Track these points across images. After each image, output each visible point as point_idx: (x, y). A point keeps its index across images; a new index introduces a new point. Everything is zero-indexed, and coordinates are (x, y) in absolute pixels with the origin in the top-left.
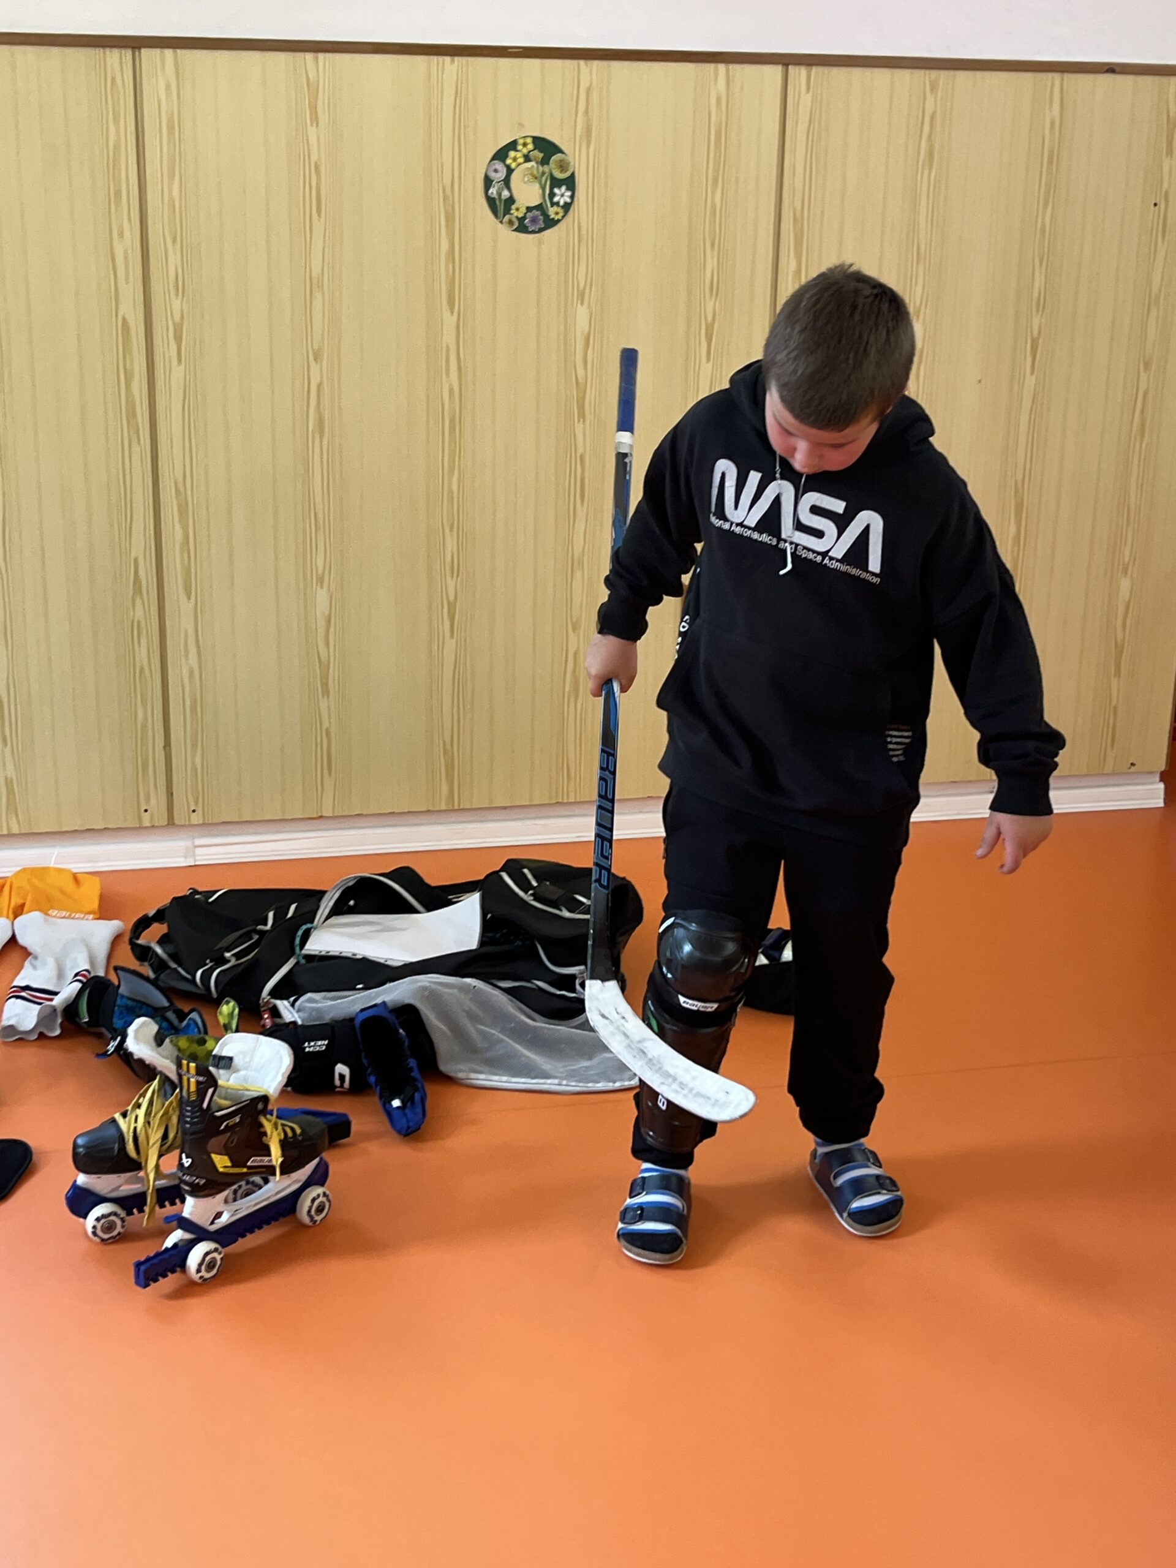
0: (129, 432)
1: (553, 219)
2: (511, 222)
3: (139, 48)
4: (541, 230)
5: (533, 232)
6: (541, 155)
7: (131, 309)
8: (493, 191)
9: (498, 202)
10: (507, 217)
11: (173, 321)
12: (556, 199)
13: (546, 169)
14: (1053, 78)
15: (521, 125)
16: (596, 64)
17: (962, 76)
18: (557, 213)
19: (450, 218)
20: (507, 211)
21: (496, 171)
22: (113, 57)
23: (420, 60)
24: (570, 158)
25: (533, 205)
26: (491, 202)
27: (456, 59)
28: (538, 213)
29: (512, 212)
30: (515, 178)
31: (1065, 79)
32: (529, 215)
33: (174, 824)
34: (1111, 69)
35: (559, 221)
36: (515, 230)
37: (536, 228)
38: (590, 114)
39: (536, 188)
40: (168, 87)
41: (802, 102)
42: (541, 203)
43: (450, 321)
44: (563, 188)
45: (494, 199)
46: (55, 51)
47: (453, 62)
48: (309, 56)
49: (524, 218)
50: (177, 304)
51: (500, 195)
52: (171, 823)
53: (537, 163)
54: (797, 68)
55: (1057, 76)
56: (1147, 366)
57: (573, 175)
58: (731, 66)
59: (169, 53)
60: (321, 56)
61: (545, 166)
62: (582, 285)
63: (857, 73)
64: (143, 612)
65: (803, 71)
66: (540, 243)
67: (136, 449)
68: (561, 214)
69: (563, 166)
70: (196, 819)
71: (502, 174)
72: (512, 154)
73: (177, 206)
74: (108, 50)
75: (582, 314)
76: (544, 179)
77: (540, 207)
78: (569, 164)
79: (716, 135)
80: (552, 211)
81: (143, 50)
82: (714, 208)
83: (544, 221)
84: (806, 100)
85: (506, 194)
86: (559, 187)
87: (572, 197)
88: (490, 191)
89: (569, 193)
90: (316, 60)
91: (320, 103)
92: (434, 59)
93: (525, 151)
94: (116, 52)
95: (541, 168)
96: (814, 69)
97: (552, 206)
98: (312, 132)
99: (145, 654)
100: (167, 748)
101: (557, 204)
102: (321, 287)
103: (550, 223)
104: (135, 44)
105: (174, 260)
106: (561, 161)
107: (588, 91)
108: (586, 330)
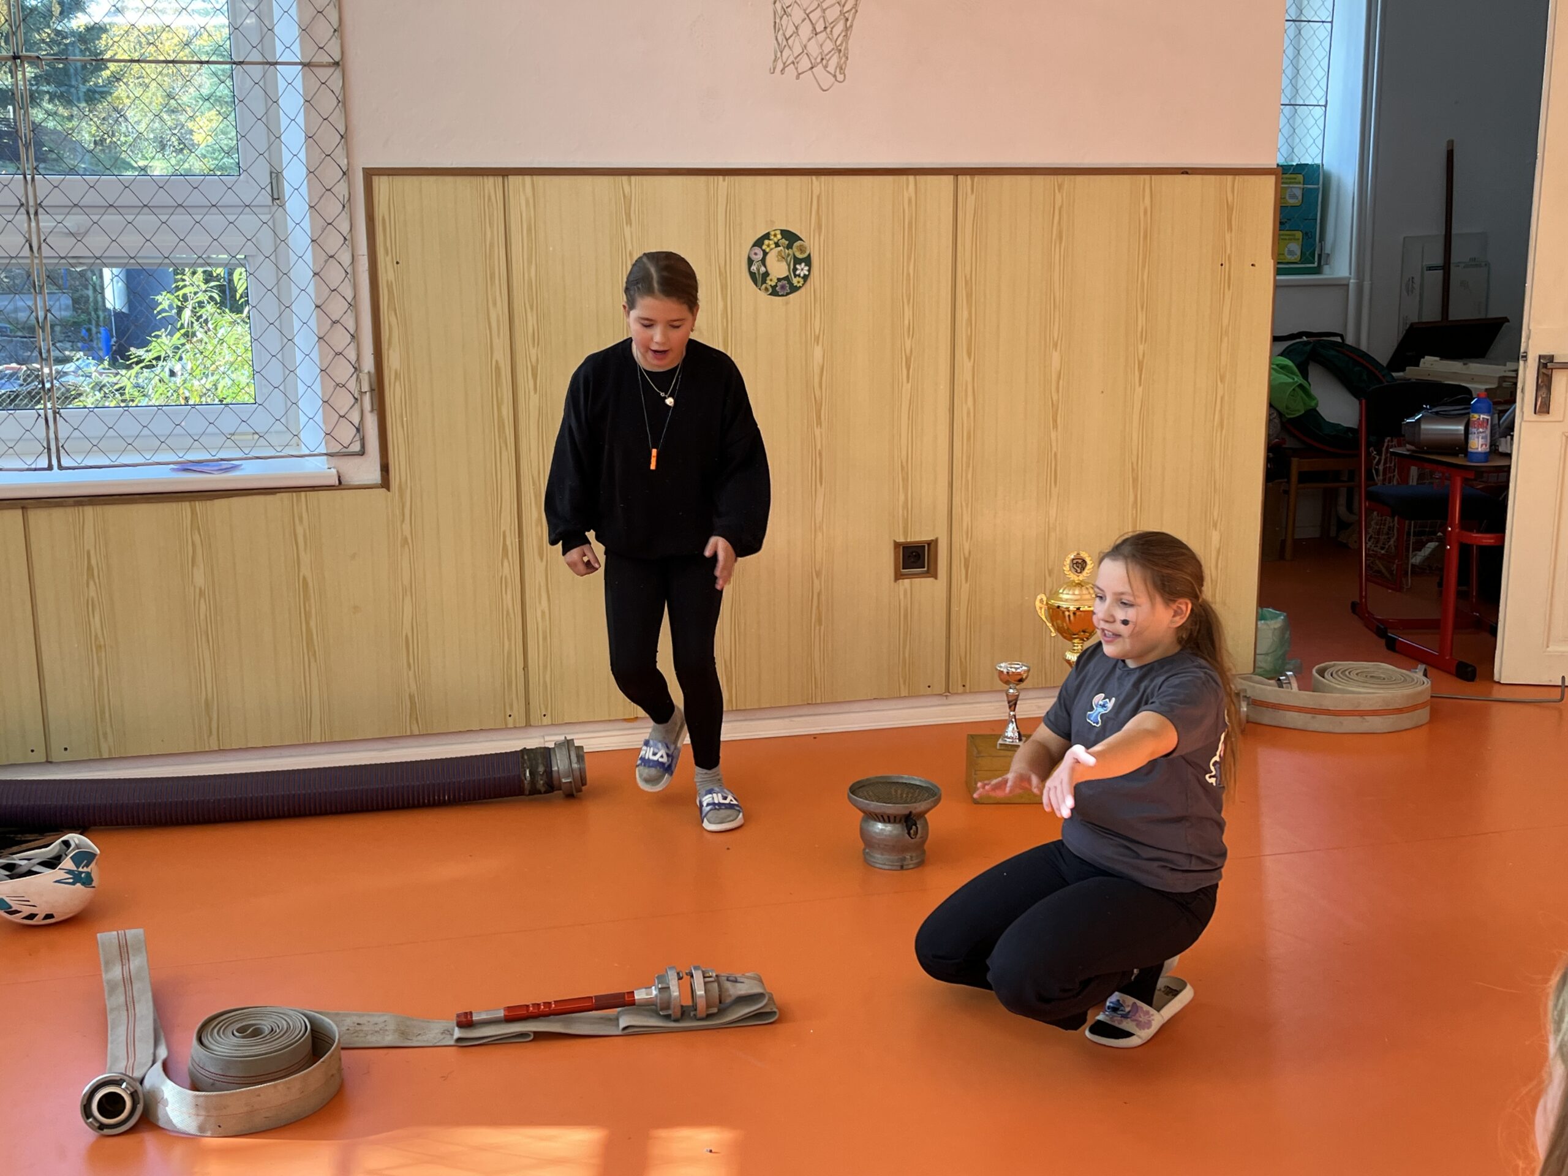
0: (500, 442)
1: (796, 286)
2: (766, 289)
3: (507, 176)
4: (788, 294)
5: (782, 296)
6: (787, 242)
7: (501, 355)
8: (754, 268)
9: (757, 275)
10: (764, 286)
11: (531, 363)
12: (798, 272)
13: (790, 251)
14: (1144, 180)
15: (772, 222)
16: (823, 178)
17: (1080, 179)
18: (799, 282)
19: (724, 287)
20: (764, 281)
21: (756, 254)
22: (490, 181)
23: (702, 179)
24: (806, 244)
25: (782, 277)
26: (753, 275)
27: (727, 177)
28: (786, 282)
29: (768, 282)
30: (768, 258)
31: (1153, 181)
32: (780, 284)
33: (530, 726)
34: (1185, 171)
35: (800, 287)
36: (770, 294)
37: (784, 293)
38: (820, 213)
39: (784, 265)
40: (527, 203)
41: (969, 202)
42: (787, 276)
44: (803, 264)
45: (755, 273)
46: (449, 179)
47: (724, 180)
48: (625, 178)
49: (776, 286)
50: (533, 351)
51: (758, 270)
52: (528, 725)
53: (784, 247)
54: (964, 177)
55: (1147, 177)
56: (1222, 379)
57: (809, 255)
58: (918, 177)
59: (528, 179)
60: (633, 178)
61: (790, 250)
62: (817, 333)
63: (1007, 179)
64: (509, 569)
65: (968, 177)
66: (787, 303)
67: (504, 454)
68: (802, 281)
69: (802, 249)
70: (547, 721)
71: (760, 256)
72: (766, 242)
73: (534, 285)
74: (485, 177)
75: (818, 351)
76: (789, 259)
77: (787, 278)
78: (806, 248)
79: (909, 223)
80: (795, 281)
81: (510, 177)
82: (908, 274)
83: (790, 288)
84: (971, 199)
85: (763, 269)
86: (800, 264)
87: (809, 271)
88: (752, 268)
89: (807, 268)
90: (630, 182)
91: (632, 209)
92: (711, 178)
93: (776, 240)
94: (491, 179)
95: (787, 251)
96: (977, 178)
97: (795, 277)
98: (627, 230)
99: (510, 600)
100: (526, 669)
101: (799, 276)
103: (794, 289)
104: (504, 172)
105: (532, 320)
106: (801, 246)
107: (819, 197)
108: (821, 363)
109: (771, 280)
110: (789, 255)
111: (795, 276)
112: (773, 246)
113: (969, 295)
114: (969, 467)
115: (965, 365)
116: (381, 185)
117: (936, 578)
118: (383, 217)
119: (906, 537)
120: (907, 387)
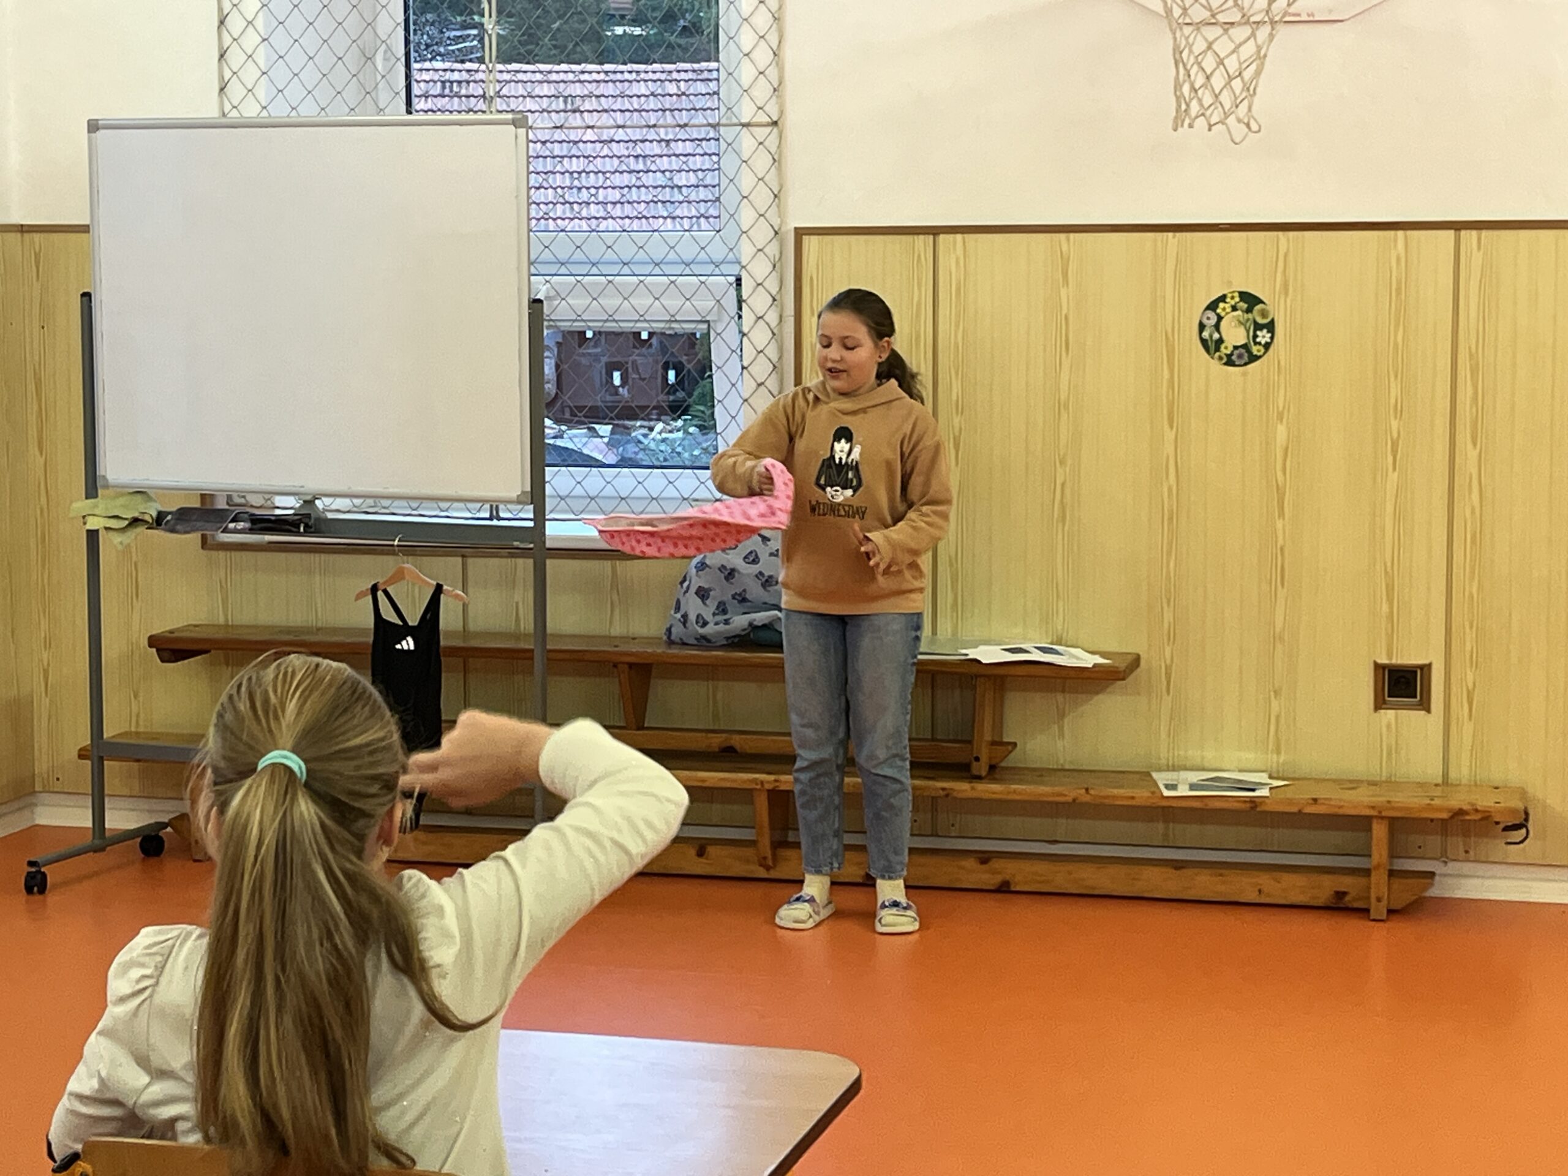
1: (1256, 356)
2: (1221, 358)
3: (939, 234)
4: (1246, 364)
5: (1239, 366)
6: (1245, 306)
8: (1206, 334)
9: (1210, 343)
10: (1217, 354)
11: (954, 434)
12: (1258, 340)
13: (1250, 316)
15: (1230, 283)
16: (1292, 234)
18: (1259, 351)
19: (1171, 355)
20: (1218, 349)
21: (1208, 318)
22: (920, 241)
23: (1149, 236)
24: (1268, 308)
25: (1239, 344)
26: (1204, 342)
27: (1178, 234)
28: (1243, 351)
29: (1222, 349)
30: (1223, 324)
32: (1236, 352)
33: (939, 833)
35: (1260, 357)
36: (1225, 364)
37: (1243, 362)
38: (1288, 273)
39: (1242, 331)
40: (957, 263)
41: (1473, 260)
42: (1245, 344)
43: (1170, 435)
44: (1265, 331)
45: (1206, 340)
47: (1174, 237)
48: (1063, 236)
49: (1232, 354)
50: (957, 421)
51: (1211, 336)
52: (935, 832)
53: (1242, 311)
54: (1468, 232)
57: (1272, 321)
58: (1409, 233)
59: (959, 237)
60: (1072, 236)
61: (1250, 314)
62: (1281, 409)
65: (1474, 233)
66: (1245, 375)
68: (1263, 350)
69: (1264, 314)
70: (955, 830)
71: (1214, 320)
72: (1221, 305)
73: (960, 348)
74: (916, 237)
75: (1281, 429)
76: (1248, 325)
77: (1245, 346)
78: (1268, 312)
79: (1396, 287)
80: (1255, 350)
81: (941, 235)
82: (1396, 344)
83: (1249, 357)
84: (1477, 258)
85: (1216, 336)
86: (1261, 330)
87: (1272, 338)
88: (1203, 334)
89: (1269, 335)
90: (1068, 239)
91: (1070, 267)
92: (1159, 235)
93: (1233, 303)
94: (921, 237)
95: (1246, 315)
96: (1484, 233)
97: (1255, 345)
98: (1063, 292)
101: (1260, 343)
102: (1066, 407)
103: (1254, 358)
104: (935, 231)
105: (956, 387)
106: (1263, 309)
107: (1286, 255)
108: (1284, 444)
109: (1226, 348)
110: (1248, 320)
111: (1256, 343)
112: (1229, 310)
113: (1474, 371)
114: (1473, 578)
115: (1468, 454)
116: (811, 244)
117: (1428, 711)
118: (811, 279)
119: (1391, 659)
120: (1394, 477)
